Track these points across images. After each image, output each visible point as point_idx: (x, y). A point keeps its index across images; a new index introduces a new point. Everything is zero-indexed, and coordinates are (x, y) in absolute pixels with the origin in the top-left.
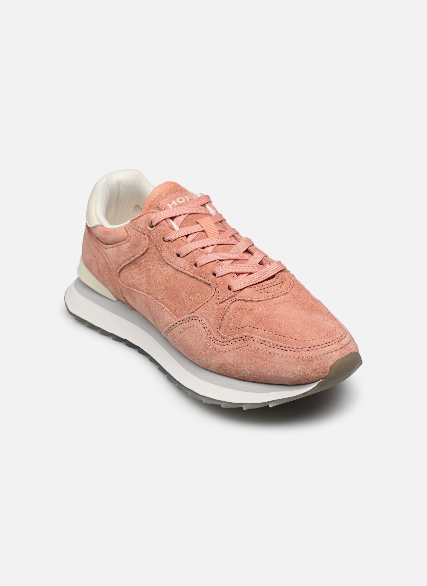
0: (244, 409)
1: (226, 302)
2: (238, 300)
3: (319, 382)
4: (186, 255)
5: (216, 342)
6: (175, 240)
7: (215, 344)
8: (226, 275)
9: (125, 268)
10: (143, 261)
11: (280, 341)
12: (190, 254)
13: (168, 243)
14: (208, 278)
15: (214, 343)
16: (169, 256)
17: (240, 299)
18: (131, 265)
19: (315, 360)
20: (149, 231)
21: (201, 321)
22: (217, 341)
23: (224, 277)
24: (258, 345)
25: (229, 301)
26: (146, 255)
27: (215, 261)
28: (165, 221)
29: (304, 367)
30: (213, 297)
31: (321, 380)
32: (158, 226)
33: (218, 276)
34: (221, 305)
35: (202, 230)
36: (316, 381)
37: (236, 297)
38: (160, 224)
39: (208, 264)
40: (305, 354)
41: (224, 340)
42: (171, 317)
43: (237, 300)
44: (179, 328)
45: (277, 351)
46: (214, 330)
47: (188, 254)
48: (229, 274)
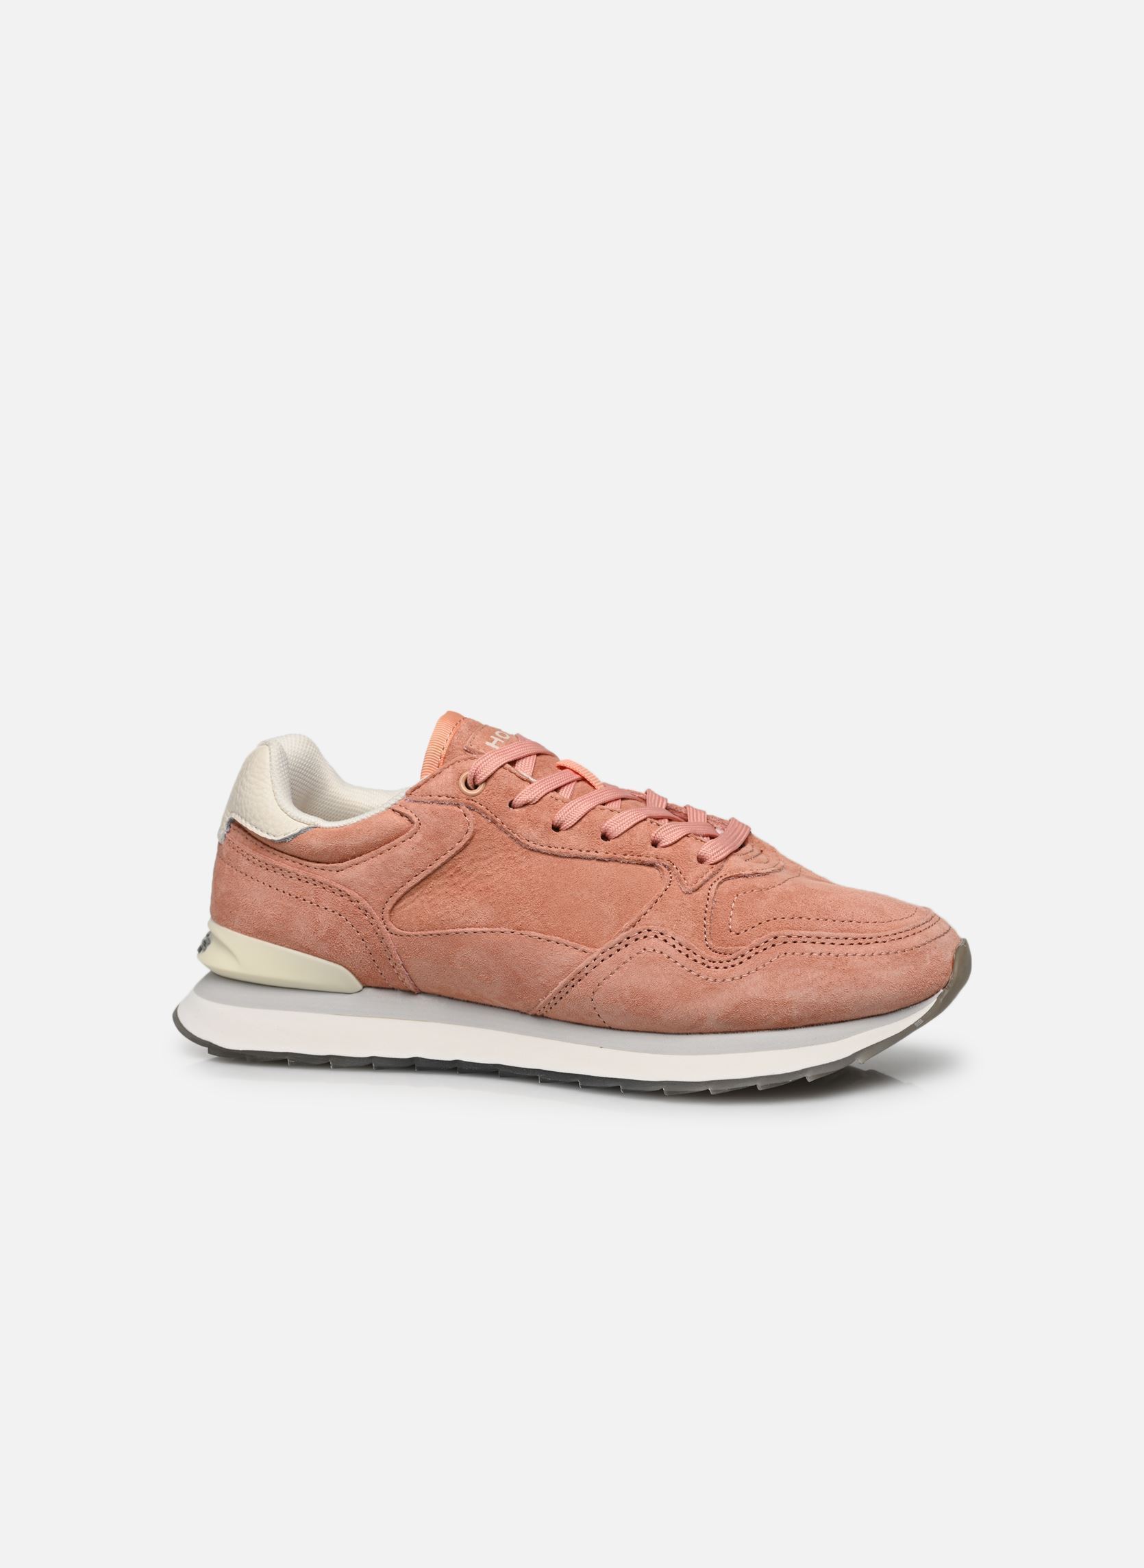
0: (809, 1080)
1: (707, 885)
2: (728, 878)
3: (939, 993)
4: (578, 822)
5: (711, 964)
6: (539, 800)
7: (710, 969)
8: (682, 840)
9: (407, 895)
10: (462, 863)
11: (849, 930)
12: (584, 819)
13: (524, 809)
14: (645, 852)
15: (708, 967)
16: (534, 834)
17: (728, 875)
18: (428, 881)
19: (927, 952)
20: (469, 797)
21: (659, 935)
22: (714, 962)
23: (678, 844)
24: (808, 947)
25: (710, 883)
26: (469, 848)
27: (645, 820)
28: (502, 770)
29: (912, 967)
30: (670, 885)
31: (942, 991)
32: (492, 781)
33: (664, 844)
34: (697, 893)
35: (577, 777)
36: (933, 995)
37: (722, 873)
38: (496, 776)
39: (634, 829)
40: (905, 944)
41: (728, 957)
42: (575, 952)
43: (725, 880)
44: (606, 967)
45: (852, 949)
46: (699, 944)
47: (580, 819)
48: (686, 838)
